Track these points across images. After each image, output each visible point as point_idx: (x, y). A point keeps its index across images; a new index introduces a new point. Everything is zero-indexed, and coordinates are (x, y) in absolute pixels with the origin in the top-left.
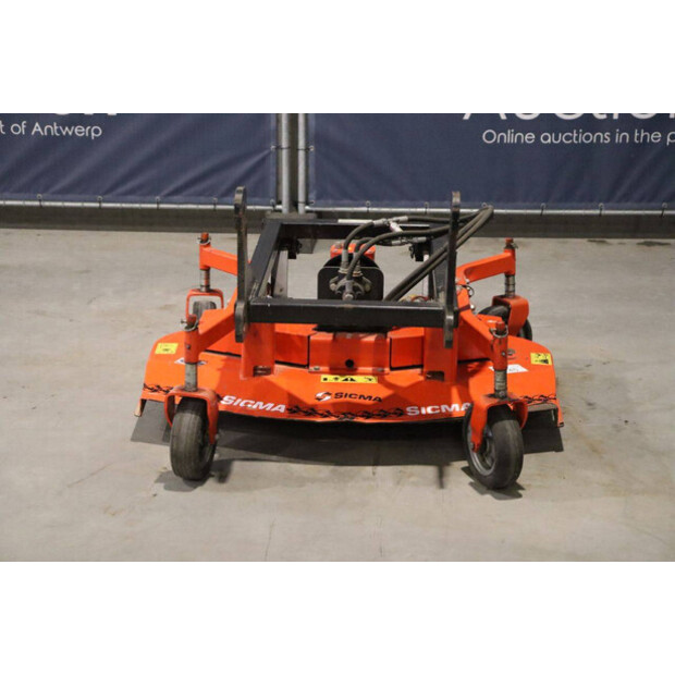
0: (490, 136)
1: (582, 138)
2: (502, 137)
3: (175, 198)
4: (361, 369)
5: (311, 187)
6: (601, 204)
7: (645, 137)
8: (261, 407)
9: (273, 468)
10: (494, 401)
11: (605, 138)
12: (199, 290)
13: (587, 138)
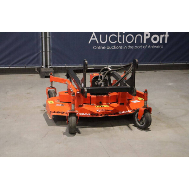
0: (95, 48)
1: (116, 48)
2: (98, 48)
3: (14, 65)
4: (103, 104)
5: (51, 61)
6: (121, 63)
7: (130, 47)
8: (84, 115)
9: (89, 129)
10: (145, 108)
11: (121, 47)
12: (50, 87)
13: (117, 48)
